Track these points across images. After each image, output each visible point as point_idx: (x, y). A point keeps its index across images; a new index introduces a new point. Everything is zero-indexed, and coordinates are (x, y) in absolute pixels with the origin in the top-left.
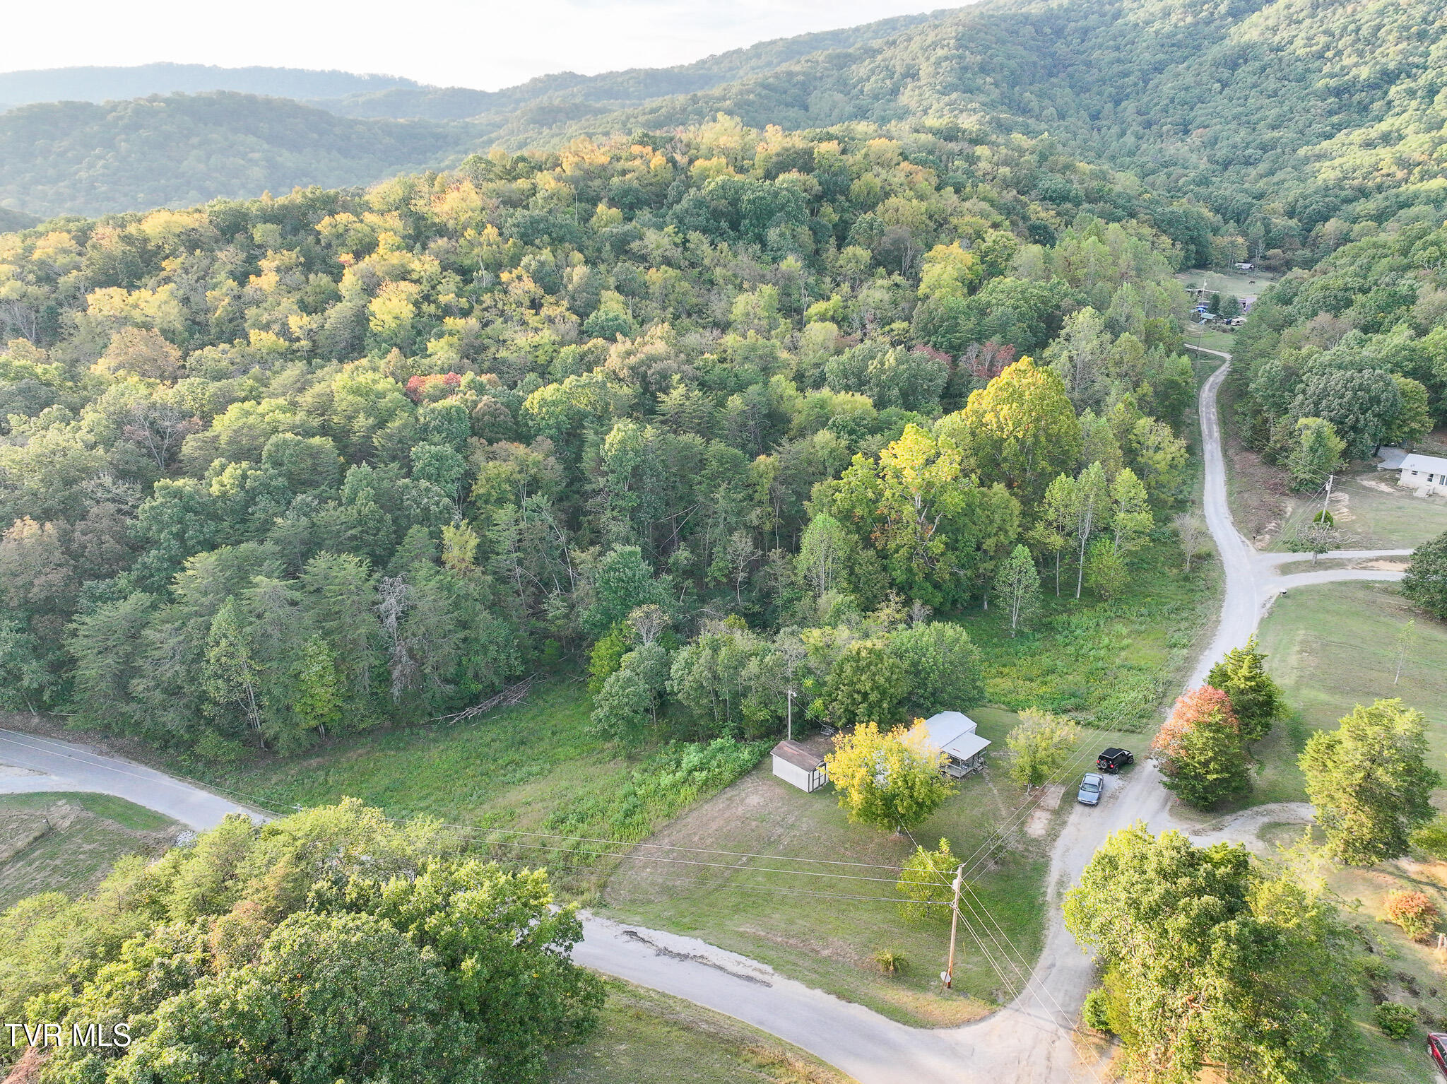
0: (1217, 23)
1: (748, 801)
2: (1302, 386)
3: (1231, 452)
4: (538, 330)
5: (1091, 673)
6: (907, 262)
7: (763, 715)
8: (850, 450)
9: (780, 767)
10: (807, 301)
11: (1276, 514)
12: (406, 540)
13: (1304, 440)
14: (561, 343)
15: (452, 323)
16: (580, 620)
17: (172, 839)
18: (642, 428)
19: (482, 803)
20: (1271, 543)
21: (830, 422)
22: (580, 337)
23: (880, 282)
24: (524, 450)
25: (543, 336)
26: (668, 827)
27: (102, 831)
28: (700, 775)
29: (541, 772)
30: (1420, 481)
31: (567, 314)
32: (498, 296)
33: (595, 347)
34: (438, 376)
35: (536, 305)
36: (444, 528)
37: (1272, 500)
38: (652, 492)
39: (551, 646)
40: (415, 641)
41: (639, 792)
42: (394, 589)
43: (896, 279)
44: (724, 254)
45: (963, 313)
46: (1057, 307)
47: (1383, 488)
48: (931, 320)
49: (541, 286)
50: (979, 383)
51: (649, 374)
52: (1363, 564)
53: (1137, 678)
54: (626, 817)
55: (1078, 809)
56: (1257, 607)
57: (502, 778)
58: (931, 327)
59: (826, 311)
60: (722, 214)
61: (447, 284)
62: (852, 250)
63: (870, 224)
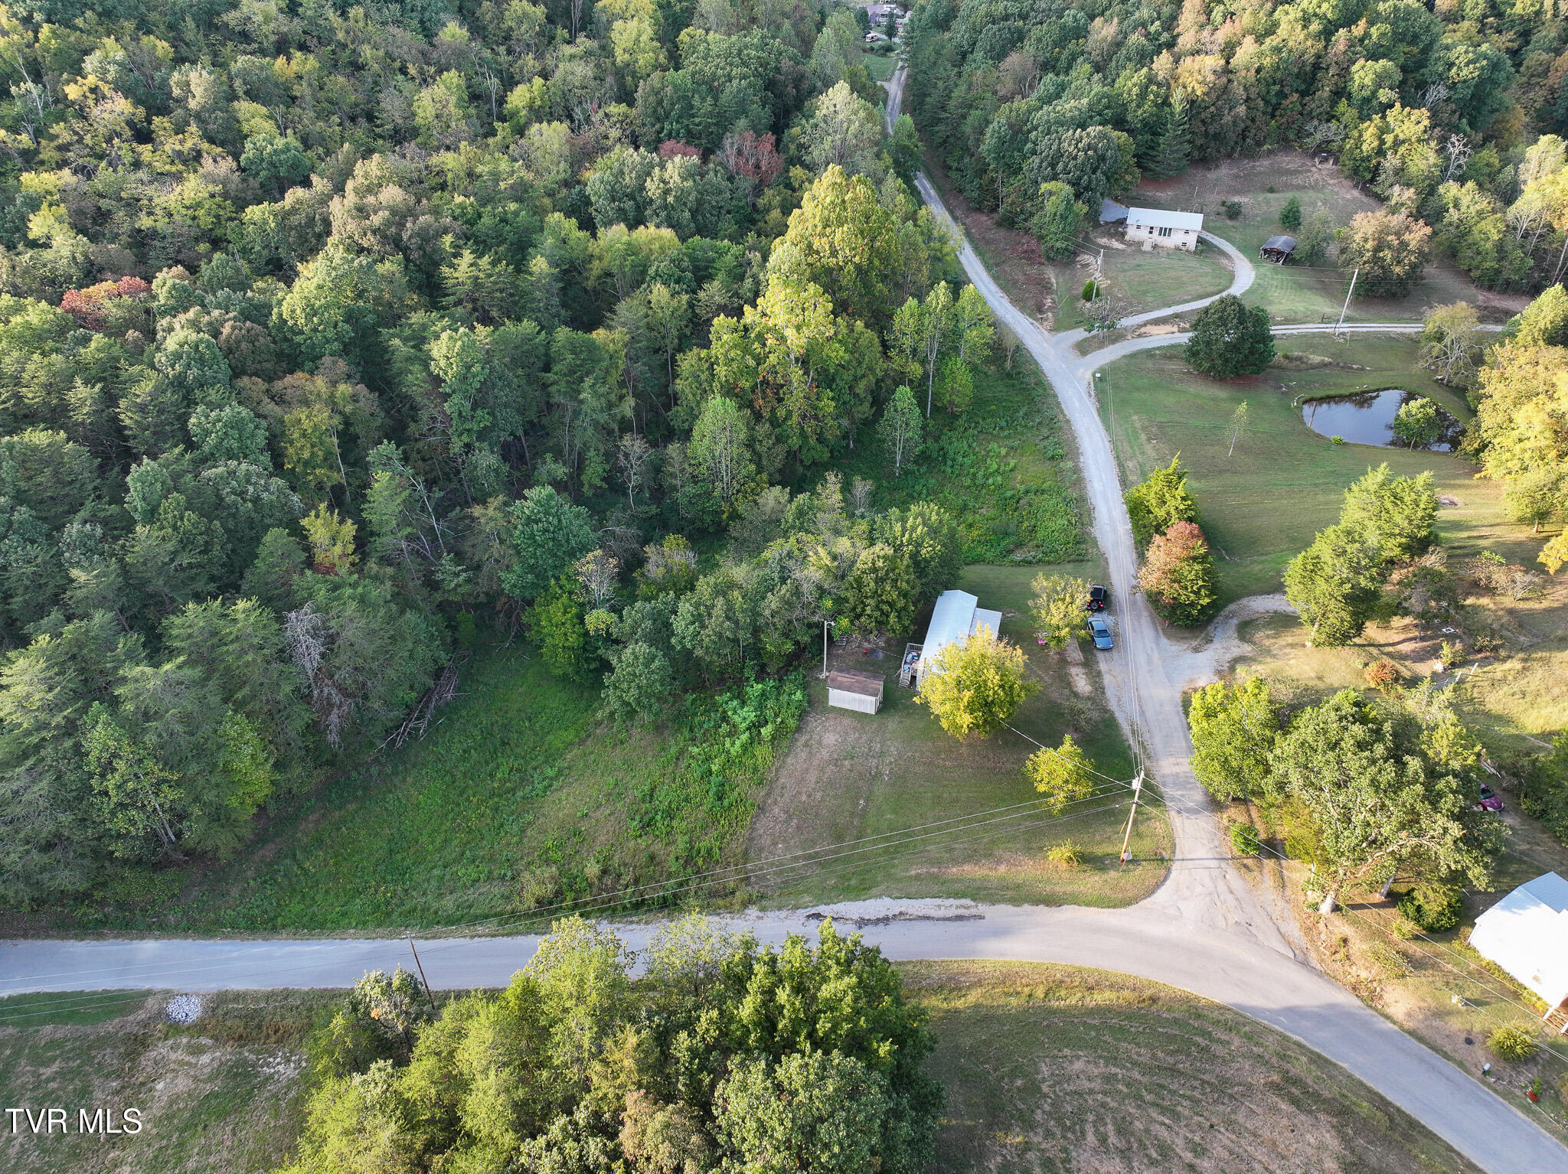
1: (825, 742)
2: (1029, 145)
3: (958, 213)
4: (178, 178)
5: (1004, 504)
6: (576, 15)
7: (789, 647)
8: (691, 305)
9: (838, 698)
10: (493, 83)
11: (1045, 287)
12: (263, 551)
13: (1050, 206)
14: (225, 195)
15: (32, 181)
16: (506, 586)
17: (162, 1014)
18: (472, 328)
19: (523, 831)
20: (1057, 321)
21: (652, 271)
22: (244, 180)
23: (568, 50)
24: (320, 383)
25: (193, 188)
26: (768, 794)
27: (52, 1044)
28: (766, 731)
29: (560, 772)
30: (1143, 235)
31: (205, 146)
32: (78, 125)
33: (299, 201)
34: (108, 285)
35: (143, 135)
36: (304, 522)
37: (1033, 271)
38: (506, 405)
39: (466, 620)
40: (343, 675)
41: (714, 768)
42: (301, 623)
43: (583, 42)
44: (361, 24)
45: (694, 91)
46: (778, 70)
47: (1116, 244)
48: (660, 103)
49: (138, 102)
50: (746, 183)
51: (405, 238)
52: (1138, 332)
53: (1050, 502)
54: (720, 799)
55: (1100, 656)
56: (1086, 397)
57: (520, 794)
58: (660, 111)
59: (532, 100)
62: (520, 6)
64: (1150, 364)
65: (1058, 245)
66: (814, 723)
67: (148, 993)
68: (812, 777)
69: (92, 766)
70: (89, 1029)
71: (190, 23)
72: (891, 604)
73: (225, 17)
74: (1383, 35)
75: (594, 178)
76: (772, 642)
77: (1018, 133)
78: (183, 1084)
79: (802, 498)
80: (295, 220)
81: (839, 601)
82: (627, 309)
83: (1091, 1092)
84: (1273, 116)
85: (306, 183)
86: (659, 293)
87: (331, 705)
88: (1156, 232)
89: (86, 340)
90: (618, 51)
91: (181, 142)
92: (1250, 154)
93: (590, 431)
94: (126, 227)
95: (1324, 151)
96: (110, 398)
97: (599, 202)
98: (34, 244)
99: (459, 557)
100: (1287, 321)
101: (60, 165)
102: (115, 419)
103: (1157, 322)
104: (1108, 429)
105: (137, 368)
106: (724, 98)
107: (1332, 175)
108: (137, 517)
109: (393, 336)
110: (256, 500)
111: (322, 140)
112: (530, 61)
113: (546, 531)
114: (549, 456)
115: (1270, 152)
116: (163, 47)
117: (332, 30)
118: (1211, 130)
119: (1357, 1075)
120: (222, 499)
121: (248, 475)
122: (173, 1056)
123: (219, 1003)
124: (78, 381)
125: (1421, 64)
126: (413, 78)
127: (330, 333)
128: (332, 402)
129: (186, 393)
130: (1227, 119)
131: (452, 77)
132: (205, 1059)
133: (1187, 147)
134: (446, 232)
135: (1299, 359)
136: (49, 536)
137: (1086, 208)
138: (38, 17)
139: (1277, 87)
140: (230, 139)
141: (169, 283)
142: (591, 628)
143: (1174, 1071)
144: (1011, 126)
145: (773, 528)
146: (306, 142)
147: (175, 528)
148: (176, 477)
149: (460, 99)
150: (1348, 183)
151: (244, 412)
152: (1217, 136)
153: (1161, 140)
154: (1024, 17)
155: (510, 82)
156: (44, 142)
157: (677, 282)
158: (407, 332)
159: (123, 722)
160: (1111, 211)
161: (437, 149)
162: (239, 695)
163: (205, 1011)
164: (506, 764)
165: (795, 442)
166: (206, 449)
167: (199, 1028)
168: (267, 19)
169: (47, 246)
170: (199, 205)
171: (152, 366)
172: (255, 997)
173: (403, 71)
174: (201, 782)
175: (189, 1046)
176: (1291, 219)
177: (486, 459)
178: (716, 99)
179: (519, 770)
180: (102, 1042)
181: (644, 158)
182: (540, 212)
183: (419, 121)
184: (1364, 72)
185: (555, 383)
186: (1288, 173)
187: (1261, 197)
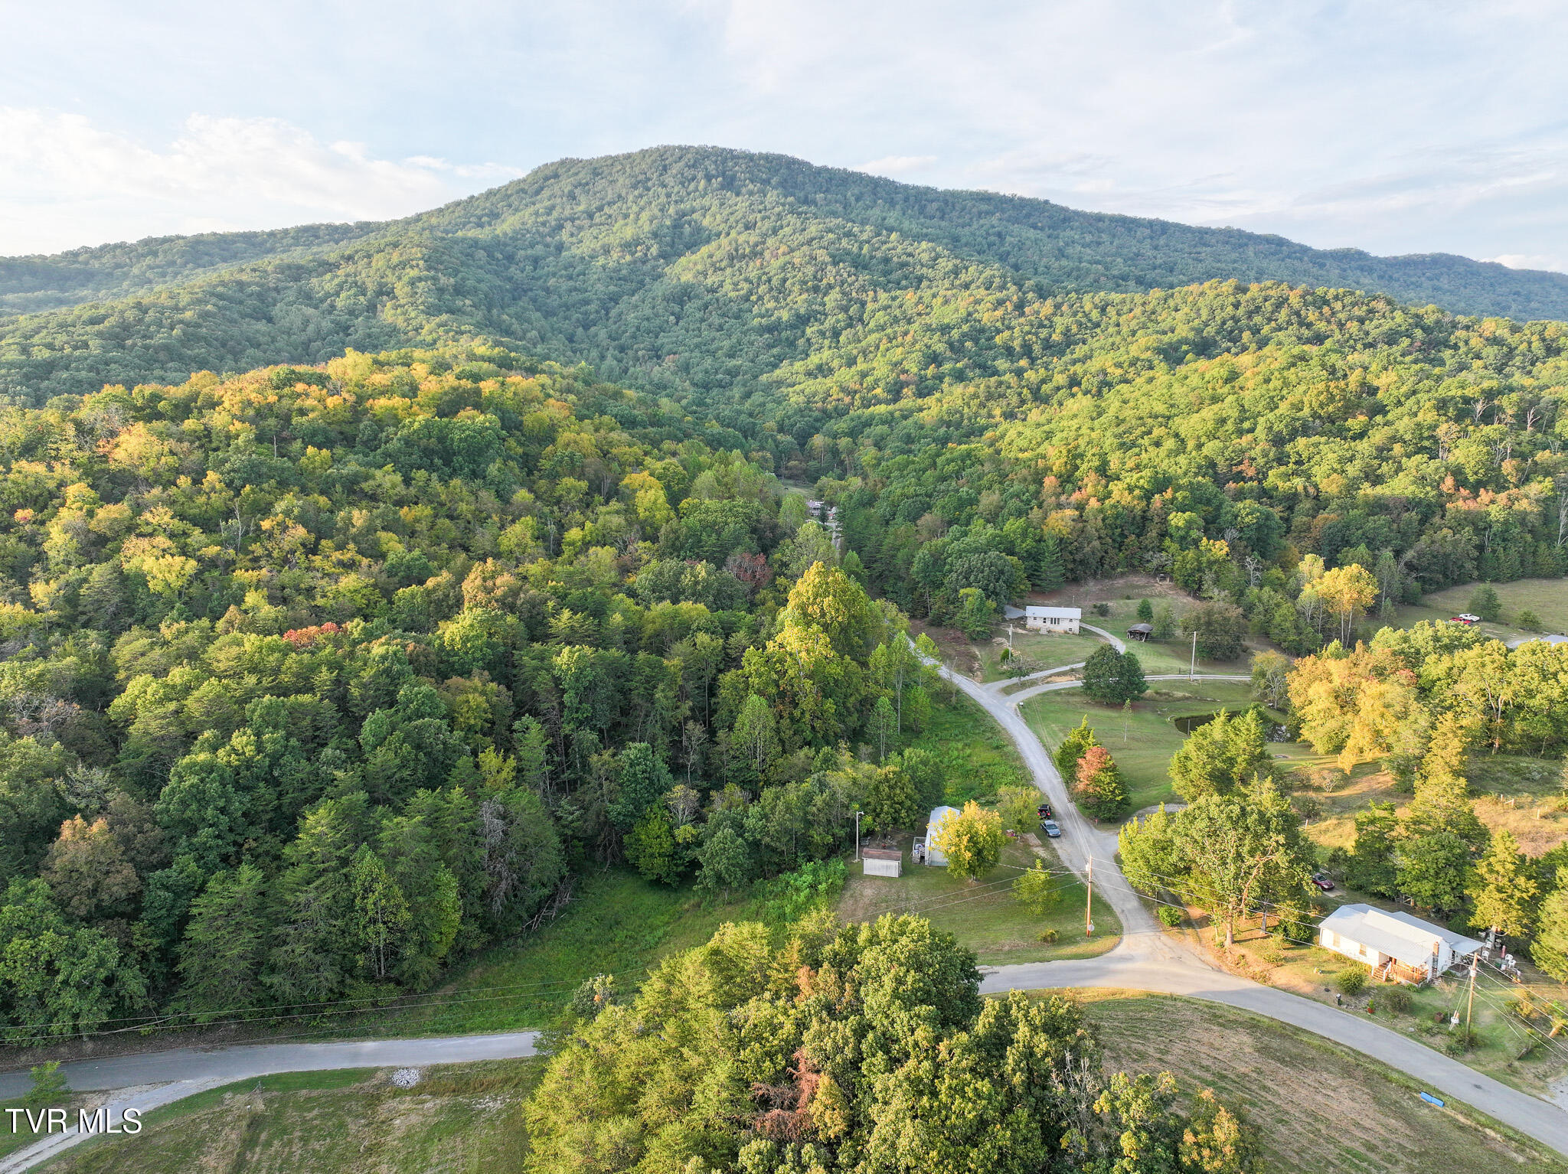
0: (652, 263)
1: (865, 894)
2: (948, 567)
4: (339, 576)
6: (605, 489)
7: (830, 839)
8: (725, 646)
9: (871, 867)
10: (552, 528)
11: (974, 658)
12: (455, 772)
13: (968, 605)
14: (375, 586)
15: (242, 576)
16: (612, 816)
17: (388, 1082)
20: (984, 676)
21: (694, 627)
22: (388, 577)
23: (605, 508)
24: (475, 683)
25: (349, 582)
27: (308, 1100)
28: (821, 888)
29: (665, 934)
30: (1039, 623)
31: (359, 557)
32: (269, 545)
33: (436, 585)
34: (315, 628)
35: (313, 550)
36: (482, 755)
37: (962, 648)
43: (614, 505)
44: (458, 490)
45: (702, 531)
46: (758, 521)
47: (1021, 631)
48: (677, 538)
49: (311, 531)
50: (745, 587)
51: (519, 602)
52: (1046, 680)
53: (1000, 769)
55: (1053, 840)
56: (1015, 716)
58: (678, 543)
59: (584, 537)
60: (433, 452)
61: (197, 535)
62: (568, 481)
63: (572, 459)
64: (1058, 699)
65: (978, 630)
66: (855, 885)
67: (377, 1069)
69: (357, 888)
70: (335, 1091)
71: (339, 488)
72: (901, 803)
73: (361, 486)
74: (1185, 498)
76: (817, 835)
77: (938, 560)
78: (415, 1119)
79: (826, 749)
80: (434, 597)
81: (865, 805)
82: (680, 648)
84: (1120, 550)
85: (439, 575)
86: (702, 639)
87: (501, 878)
88: (1048, 622)
90: (641, 510)
91: (343, 555)
92: (1107, 576)
95: (1160, 572)
96: (343, 680)
99: (574, 802)
100: (1154, 673)
101: (258, 567)
102: (347, 692)
103: (1059, 674)
104: (1035, 732)
105: (358, 664)
106: (725, 534)
107: (1170, 588)
108: (367, 749)
109: (523, 656)
110: (445, 743)
112: (578, 515)
113: (644, 771)
115: (1123, 574)
116: (323, 501)
117: (437, 494)
118: (1078, 557)
120: (423, 740)
122: (402, 1107)
123: (433, 1072)
124: (323, 668)
125: (1217, 517)
126: (496, 523)
127: (478, 655)
128: (485, 694)
129: (394, 678)
130: (1087, 549)
131: (525, 521)
132: (428, 1105)
133: (1062, 569)
134: (548, 600)
135: (1167, 694)
136: (309, 760)
137: (994, 605)
138: (237, 483)
139: (1119, 531)
140: (376, 554)
141: (362, 625)
142: (681, 840)
144: (932, 556)
145: (806, 773)
147: (396, 753)
148: (395, 724)
149: (532, 535)
150: (1182, 593)
151: (434, 691)
152: (1081, 562)
153: (1043, 564)
154: (930, 496)
155: (562, 528)
156: (244, 555)
157: (713, 633)
158: (532, 654)
159: (382, 857)
160: (1013, 613)
162: (448, 856)
163: (423, 1077)
164: (621, 934)
166: (409, 712)
167: (417, 1091)
168: (394, 486)
169: (257, 611)
170: (357, 591)
172: (460, 1066)
173: (489, 518)
174: (423, 910)
175: (414, 1100)
176: (1145, 613)
178: (719, 534)
179: (632, 937)
180: (349, 1097)
181: (676, 564)
182: (608, 593)
183: (504, 546)
184: (1177, 519)
185: (637, 688)
186: (1138, 587)
187: (1122, 602)
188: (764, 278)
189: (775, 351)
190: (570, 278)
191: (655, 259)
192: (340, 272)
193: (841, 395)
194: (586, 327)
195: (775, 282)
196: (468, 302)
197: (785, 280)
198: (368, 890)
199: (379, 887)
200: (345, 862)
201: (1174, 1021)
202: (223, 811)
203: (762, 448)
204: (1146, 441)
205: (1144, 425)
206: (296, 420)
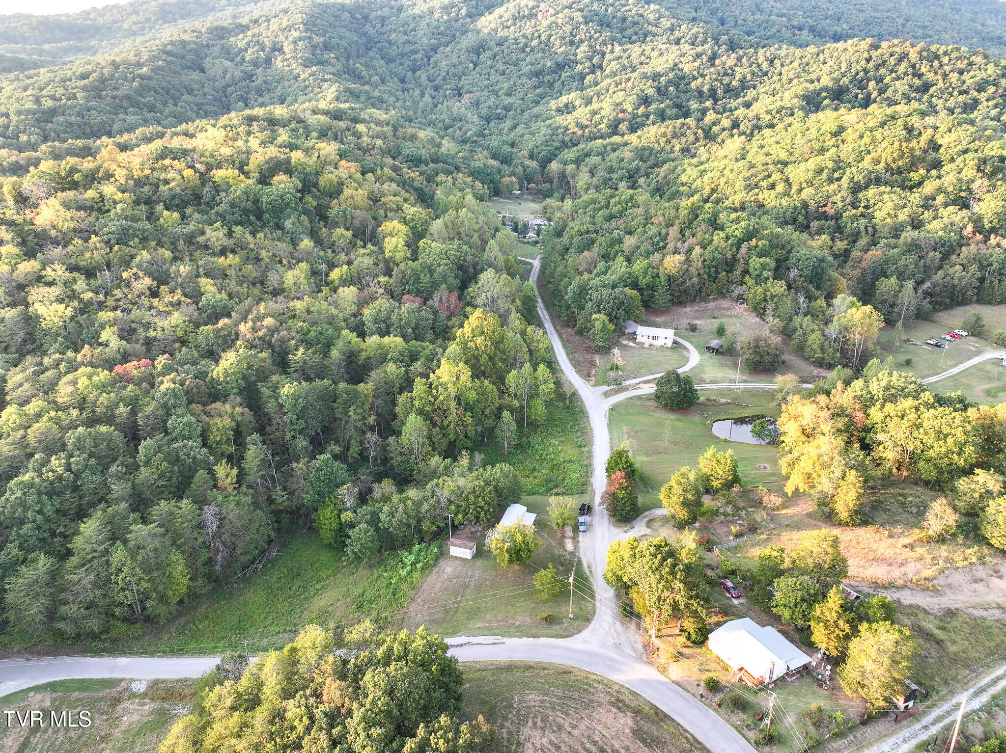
0: (461, 21)
1: (446, 571)
2: (589, 296)
3: (558, 327)
4: (169, 313)
5: (552, 468)
6: (368, 233)
7: (434, 528)
8: (406, 373)
9: (455, 551)
10: (324, 267)
11: (593, 365)
12: (195, 480)
13: (597, 325)
14: (190, 321)
15: (104, 316)
16: (305, 501)
17: (128, 689)
18: (300, 383)
19: (302, 612)
20: (597, 381)
21: (389, 357)
22: (200, 314)
23: (362, 251)
24: (228, 407)
25: (176, 318)
26: (416, 594)
27: (77, 700)
28: (419, 566)
29: (323, 587)
30: (644, 339)
31: (183, 299)
32: (125, 290)
33: (225, 325)
34: (135, 363)
35: (154, 294)
36: (215, 468)
37: (588, 357)
38: (313, 418)
39: (286, 518)
40: (226, 537)
41: (393, 582)
42: (209, 512)
43: (370, 247)
44: (262, 241)
45: (421, 271)
46: (465, 260)
47: (631, 344)
48: (404, 277)
49: (154, 279)
50: (442, 315)
51: (273, 341)
52: (635, 387)
53: (573, 466)
54: (394, 595)
55: (581, 534)
56: (603, 418)
57: (303, 596)
58: (404, 280)
59: (342, 275)
60: (250, 211)
61: (81, 284)
62: (340, 231)
63: (345, 212)
64: (639, 403)
65: (601, 344)
66: (442, 563)
67: (122, 680)
68: (438, 586)
69: (113, 569)
70: (94, 694)
71: (181, 242)
72: (482, 508)
73: (198, 239)
74: (765, 245)
75: (368, 313)
76: (425, 526)
77: (583, 290)
78: (135, 717)
79: (448, 461)
80: (222, 333)
81: (459, 506)
82: (376, 375)
83: (534, 706)
84: (714, 282)
85: (229, 316)
86: (391, 368)
87: (218, 552)
88: (651, 338)
89: (125, 388)
90: (387, 252)
91: (172, 297)
92: (705, 300)
93: (353, 430)
94: (143, 336)
95: (741, 299)
96: (134, 412)
97: (369, 324)
98: (100, 344)
99: (285, 489)
100: (712, 382)
101: (115, 308)
102: (136, 421)
103: (646, 382)
104: (610, 432)
105: (147, 399)
106: (435, 275)
107: (746, 311)
108: (141, 464)
109: (263, 386)
110: (194, 458)
111: (238, 295)
112: (343, 257)
113: (326, 474)
114: (332, 443)
115: (714, 300)
116: (168, 254)
117: (248, 243)
118: (682, 289)
119: (649, 699)
120: (179, 457)
121: (192, 447)
122: (132, 707)
123: (155, 684)
124: (121, 404)
125: (787, 259)
126: (285, 266)
127: (234, 385)
128: (232, 416)
129: (168, 410)
130: (688, 284)
131: (304, 265)
132: (146, 707)
133: (669, 297)
134: (292, 339)
135: (714, 400)
136: (102, 472)
137: (614, 327)
138: (113, 241)
139: (714, 269)
140: (195, 295)
141: (163, 362)
142: (343, 521)
143: (571, 698)
144: (580, 287)
145: (435, 474)
146: (231, 296)
147: (157, 469)
148: (160, 447)
149: (307, 275)
150: (754, 314)
151: (193, 419)
152: (685, 292)
153: (656, 294)
154: (597, 232)
155: (332, 266)
156: (109, 298)
157: (401, 362)
158: (270, 384)
159: (128, 550)
160: (631, 328)
161: (293, 299)
162: (179, 542)
163: (148, 687)
164: (298, 583)
165: (452, 437)
166: (174, 435)
167: (145, 695)
168: (217, 240)
169: (107, 345)
170: (177, 326)
171: (153, 398)
172: (171, 681)
173: (280, 262)
174: (158, 580)
175: (139, 703)
176: (721, 331)
177: (302, 443)
178: (432, 275)
179: (303, 587)
180: (100, 700)
181: (391, 304)
182: (338, 329)
183: (285, 285)
184: (755, 262)
185: (337, 408)
186: (724, 309)
187: (709, 321)
188: (536, 34)
189: (539, 91)
190: (405, 33)
191: (464, 18)
192: (249, 33)
193: (576, 129)
194: (414, 71)
195: (543, 38)
196: (332, 55)
197: (550, 36)
198: (120, 570)
199: (125, 569)
200: (106, 552)
201: (591, 701)
202: (40, 512)
203: (513, 174)
204: (764, 184)
205: (766, 170)
206: (163, 188)
